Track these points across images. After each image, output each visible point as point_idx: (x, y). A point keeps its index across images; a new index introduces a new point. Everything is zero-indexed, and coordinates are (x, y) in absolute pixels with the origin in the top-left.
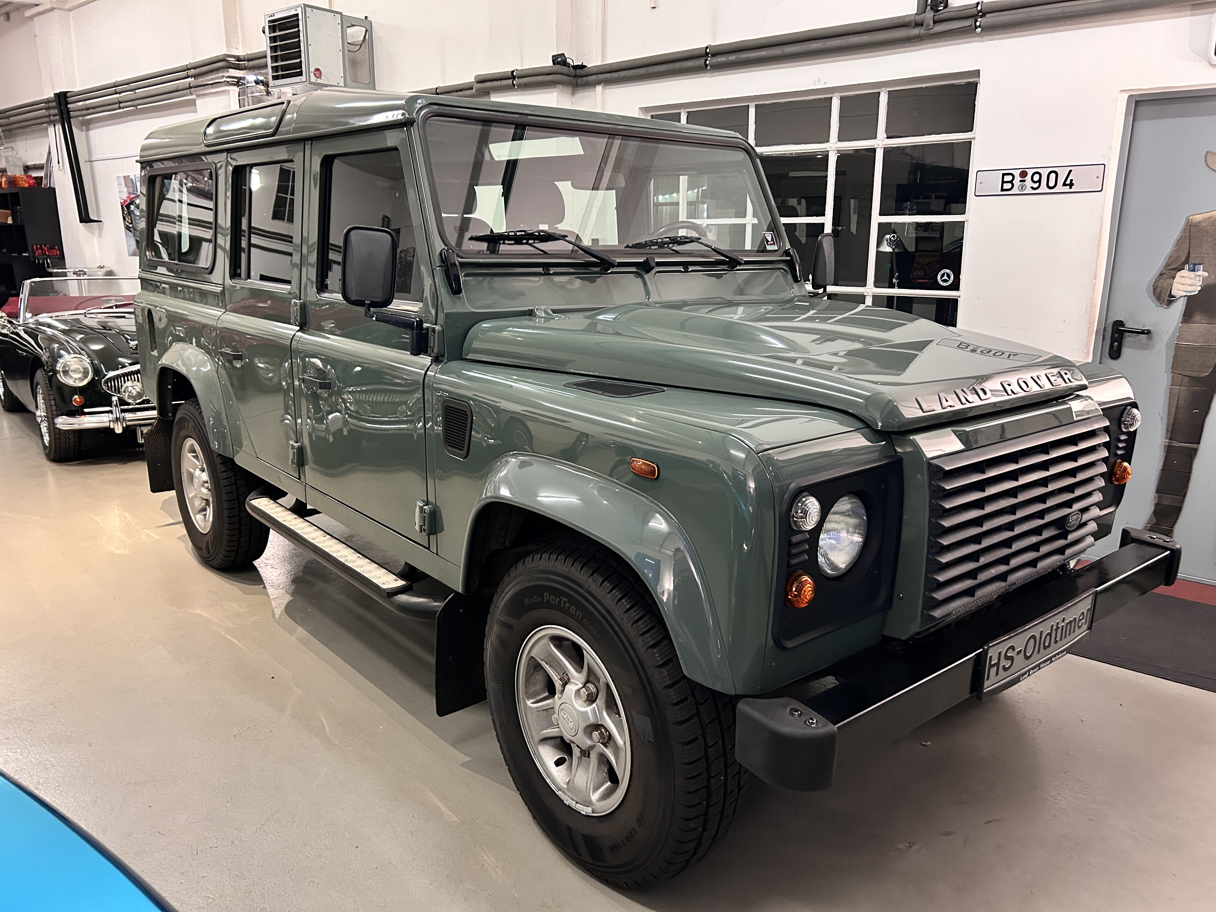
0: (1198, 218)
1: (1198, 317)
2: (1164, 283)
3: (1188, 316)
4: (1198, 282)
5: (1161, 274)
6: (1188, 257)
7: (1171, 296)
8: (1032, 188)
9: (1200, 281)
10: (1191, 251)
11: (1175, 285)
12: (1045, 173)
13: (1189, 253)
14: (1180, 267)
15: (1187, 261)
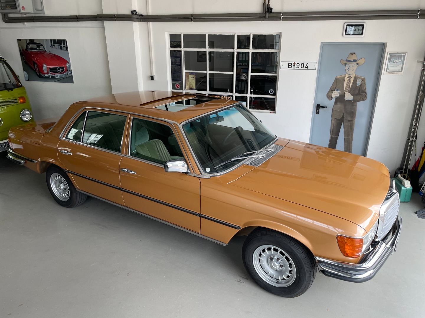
0: (338, 77)
1: (338, 103)
2: (330, 94)
3: (336, 103)
4: (338, 94)
5: (329, 92)
7: (332, 98)
8: (297, 68)
10: (337, 86)
11: (333, 95)
12: (300, 63)
14: (334, 90)
15: (336, 88)
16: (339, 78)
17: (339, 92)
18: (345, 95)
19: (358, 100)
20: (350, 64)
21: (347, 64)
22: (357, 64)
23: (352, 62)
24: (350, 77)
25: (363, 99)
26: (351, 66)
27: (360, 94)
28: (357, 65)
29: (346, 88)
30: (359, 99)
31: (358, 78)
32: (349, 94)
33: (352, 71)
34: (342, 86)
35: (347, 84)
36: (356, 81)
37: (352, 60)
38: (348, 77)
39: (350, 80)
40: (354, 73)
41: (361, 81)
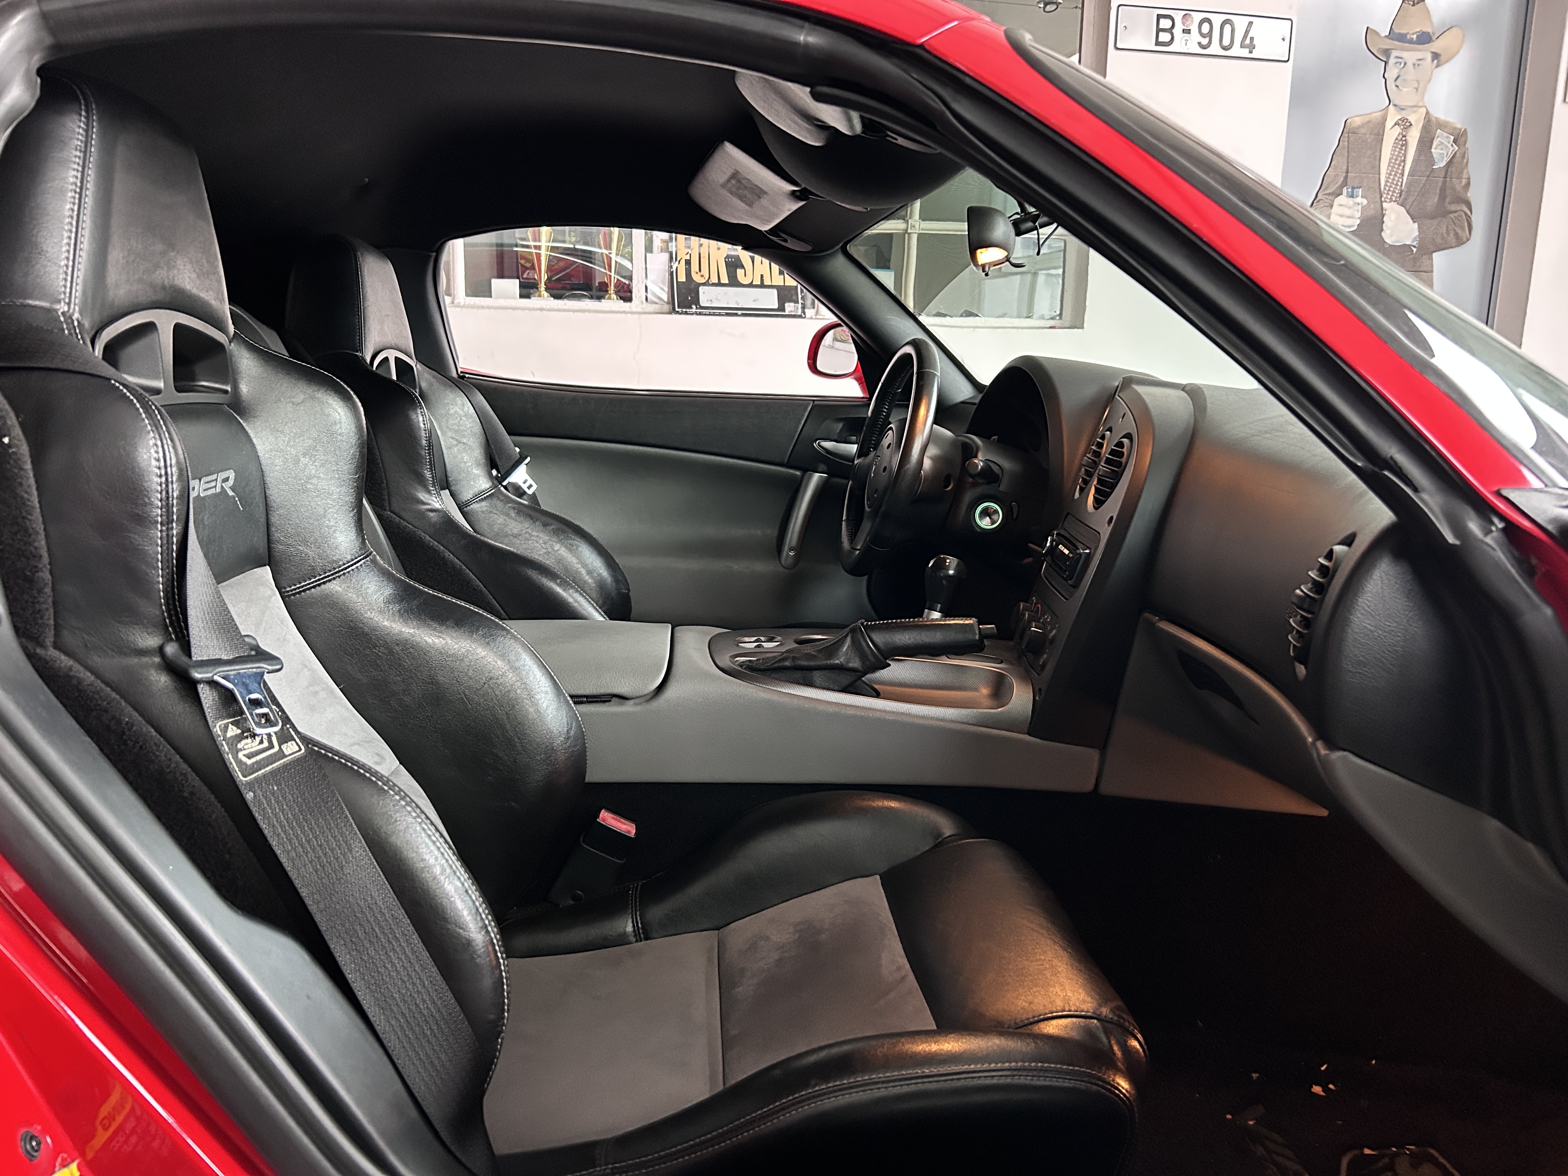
5: (1318, 201)
11: (1333, 217)
18: (1383, 216)
19: (1439, 240)
20: (1405, 55)
21: (1394, 53)
22: (1436, 56)
23: (1411, 42)
24: (1405, 124)
25: (1456, 234)
26: (1410, 65)
27: (1445, 213)
28: (1433, 61)
29: (1387, 181)
30: (1443, 238)
31: (1442, 125)
32: (1403, 209)
33: (1415, 90)
34: (1373, 167)
35: (1390, 159)
36: (1432, 143)
37: (1413, 34)
38: (1395, 124)
39: (1405, 136)
40: (1421, 104)
41: (1452, 145)
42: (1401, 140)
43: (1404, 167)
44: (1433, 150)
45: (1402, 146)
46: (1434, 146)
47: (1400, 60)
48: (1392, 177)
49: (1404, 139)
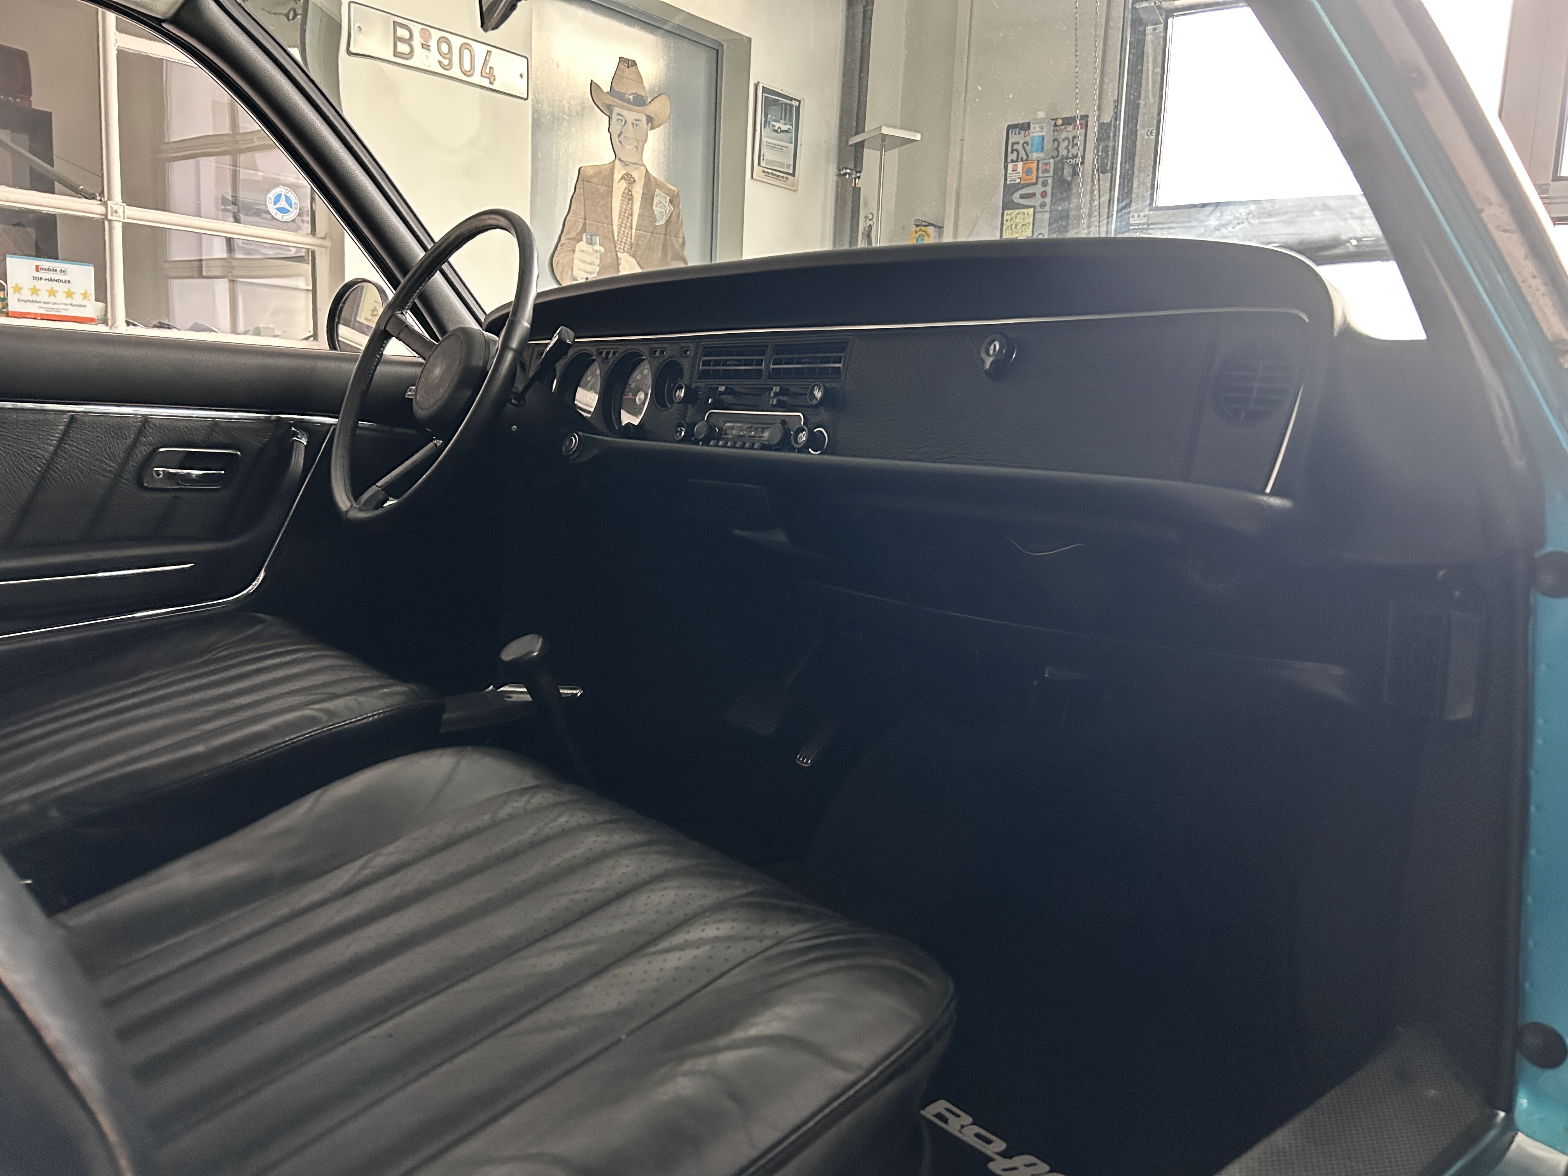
0: (590, 170)
2: (564, 256)
4: (595, 260)
5: (560, 243)
6: (585, 224)
9: (597, 258)
10: (587, 216)
11: (576, 261)
12: (455, 44)
13: (585, 219)
14: (579, 238)
15: (584, 229)
16: (591, 177)
17: (597, 247)
18: (618, 264)
20: (624, 113)
21: (616, 110)
22: (650, 119)
23: (628, 101)
24: (629, 180)
26: (629, 123)
28: (648, 124)
29: (619, 233)
31: (659, 185)
32: (634, 260)
33: (636, 148)
34: (607, 217)
35: (620, 211)
36: (653, 199)
37: (630, 95)
38: (621, 179)
39: (630, 191)
40: (640, 163)
41: (669, 205)
42: (628, 194)
43: (631, 221)
44: (654, 208)
45: (629, 200)
46: (654, 204)
47: (620, 117)
48: (623, 229)
49: (630, 193)
